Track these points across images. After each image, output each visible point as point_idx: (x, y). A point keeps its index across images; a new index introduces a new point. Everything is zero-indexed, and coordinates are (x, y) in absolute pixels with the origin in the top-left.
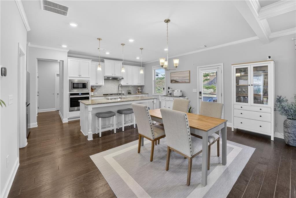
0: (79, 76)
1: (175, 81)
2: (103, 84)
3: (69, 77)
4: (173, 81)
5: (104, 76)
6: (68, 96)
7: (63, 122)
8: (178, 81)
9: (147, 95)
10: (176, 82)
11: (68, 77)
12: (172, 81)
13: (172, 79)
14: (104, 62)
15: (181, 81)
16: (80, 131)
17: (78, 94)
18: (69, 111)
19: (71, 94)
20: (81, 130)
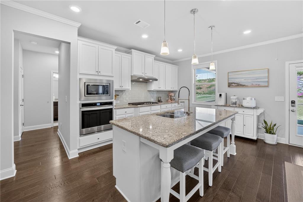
0: (97, 74)
1: (236, 84)
2: (130, 88)
3: (80, 74)
4: (234, 85)
5: (132, 76)
6: (78, 109)
7: (70, 158)
8: (243, 84)
9: (183, 103)
11: (78, 74)
12: (230, 85)
14: (131, 54)
16: (116, 188)
17: (94, 105)
18: (79, 135)
19: (84, 105)
20: (116, 186)
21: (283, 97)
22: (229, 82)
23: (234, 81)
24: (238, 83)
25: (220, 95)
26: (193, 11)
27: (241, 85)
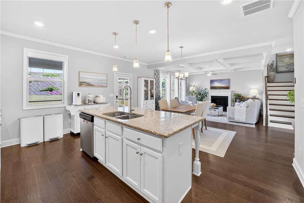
1: (87, 83)
4: (85, 84)
8: (92, 84)
10: (89, 85)
12: (81, 84)
13: (82, 80)
15: (96, 84)
21: (113, 94)
22: (81, 81)
23: (85, 81)
24: (88, 82)
25: (78, 94)
26: (136, 22)
27: (91, 85)
